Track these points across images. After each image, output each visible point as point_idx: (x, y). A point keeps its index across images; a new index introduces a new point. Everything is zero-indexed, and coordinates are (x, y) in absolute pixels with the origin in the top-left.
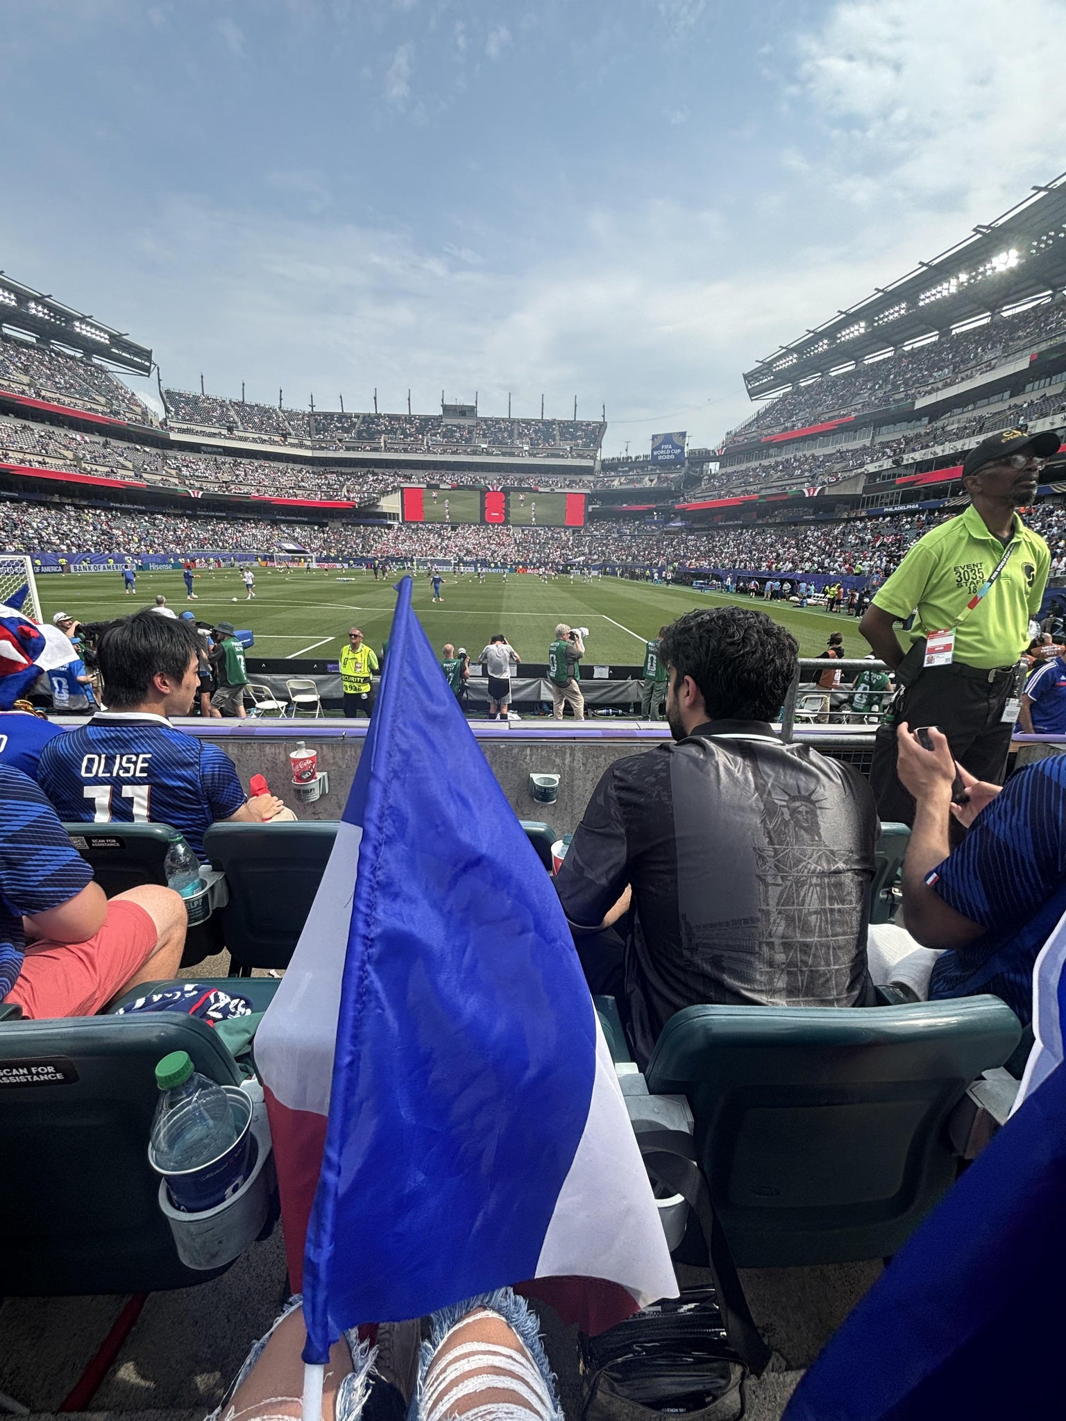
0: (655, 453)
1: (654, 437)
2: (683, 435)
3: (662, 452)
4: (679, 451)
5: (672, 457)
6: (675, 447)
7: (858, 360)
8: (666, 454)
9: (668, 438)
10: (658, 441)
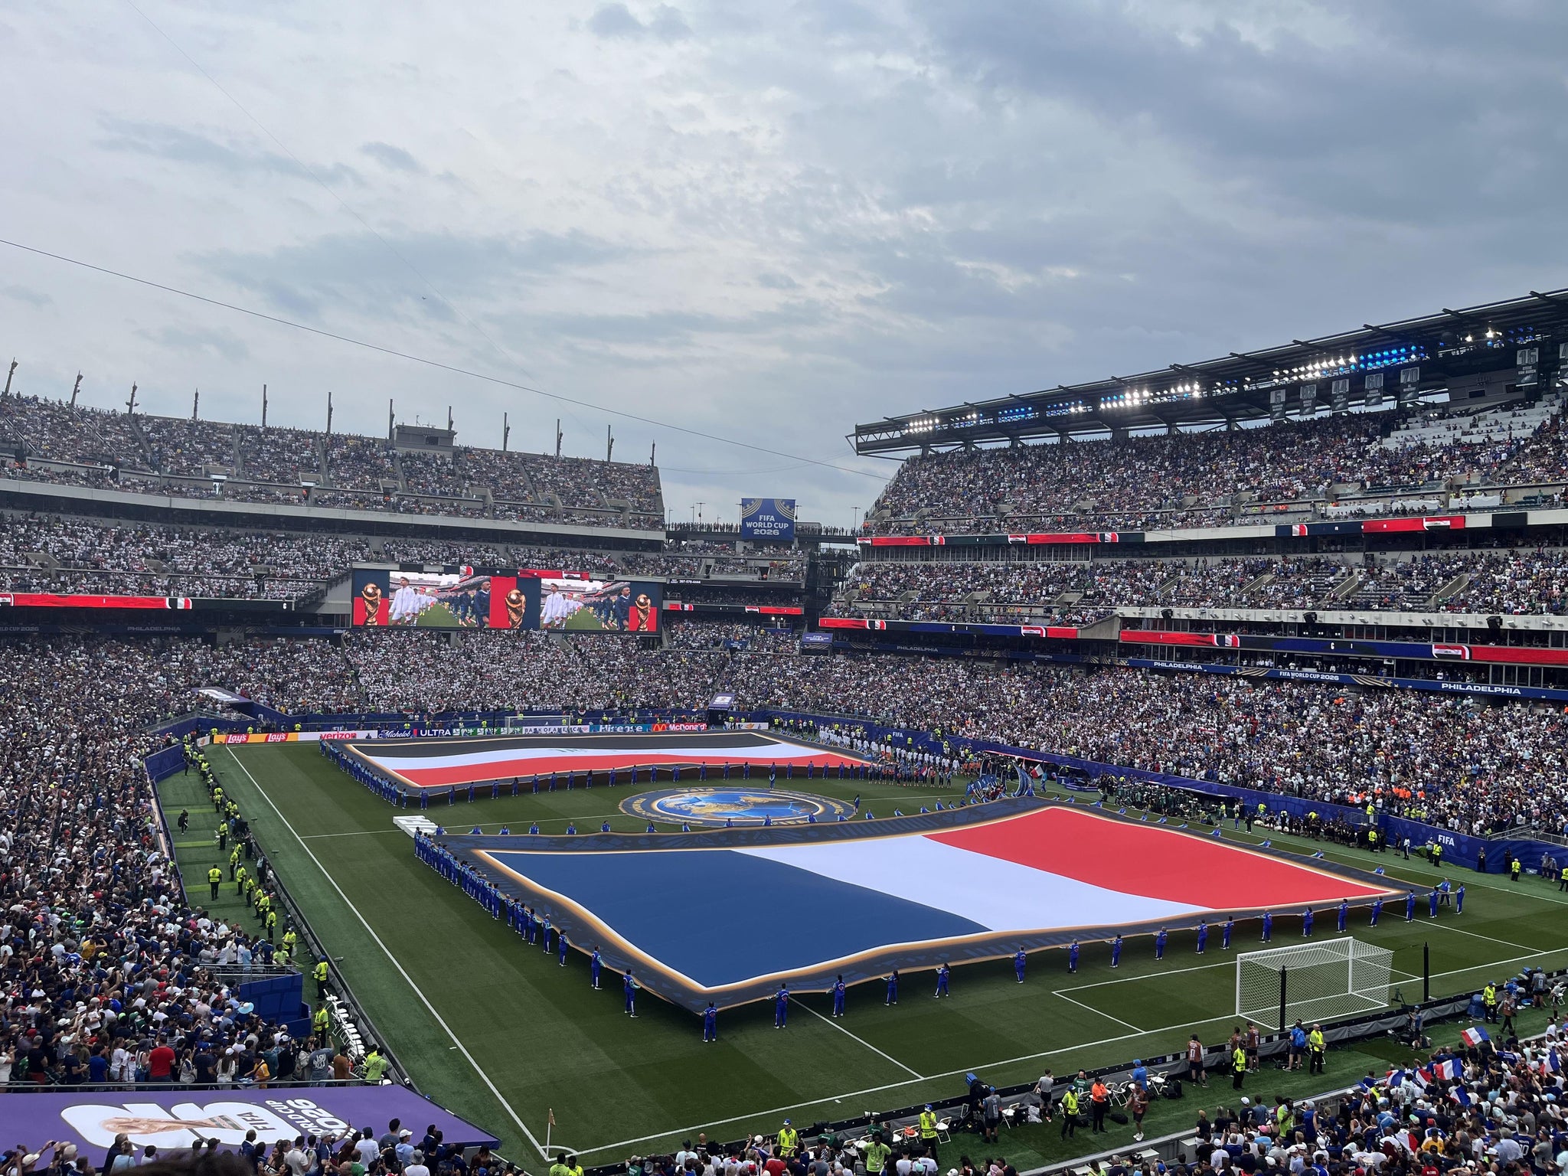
0: (749, 525)
1: (745, 503)
2: (791, 504)
3: (760, 525)
4: (786, 525)
5: (776, 533)
6: (780, 519)
7: (1014, 439)
8: (766, 527)
9: (768, 506)
10: (753, 509)
